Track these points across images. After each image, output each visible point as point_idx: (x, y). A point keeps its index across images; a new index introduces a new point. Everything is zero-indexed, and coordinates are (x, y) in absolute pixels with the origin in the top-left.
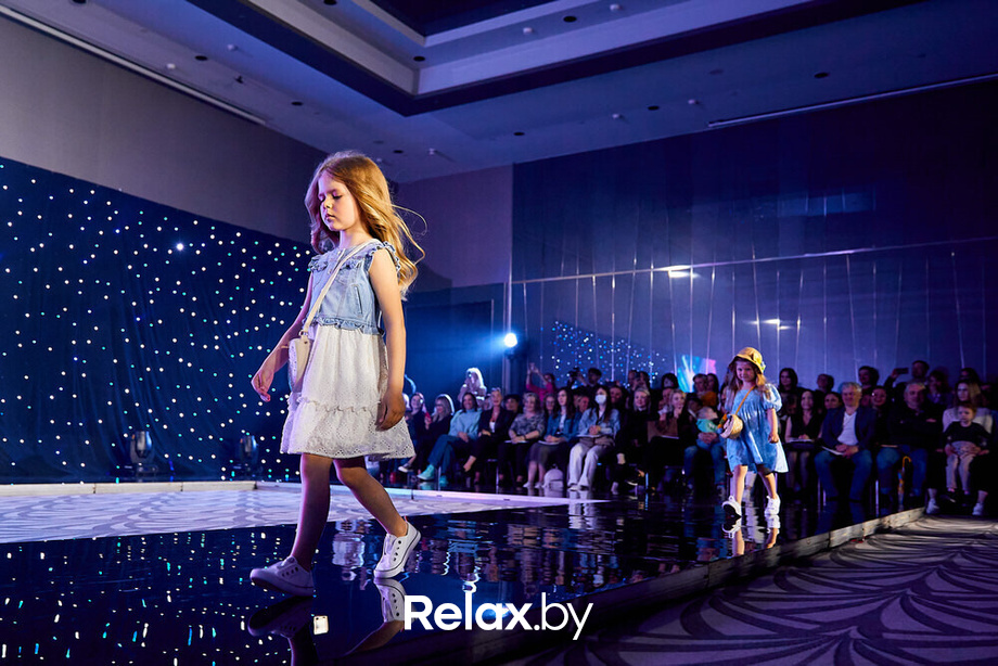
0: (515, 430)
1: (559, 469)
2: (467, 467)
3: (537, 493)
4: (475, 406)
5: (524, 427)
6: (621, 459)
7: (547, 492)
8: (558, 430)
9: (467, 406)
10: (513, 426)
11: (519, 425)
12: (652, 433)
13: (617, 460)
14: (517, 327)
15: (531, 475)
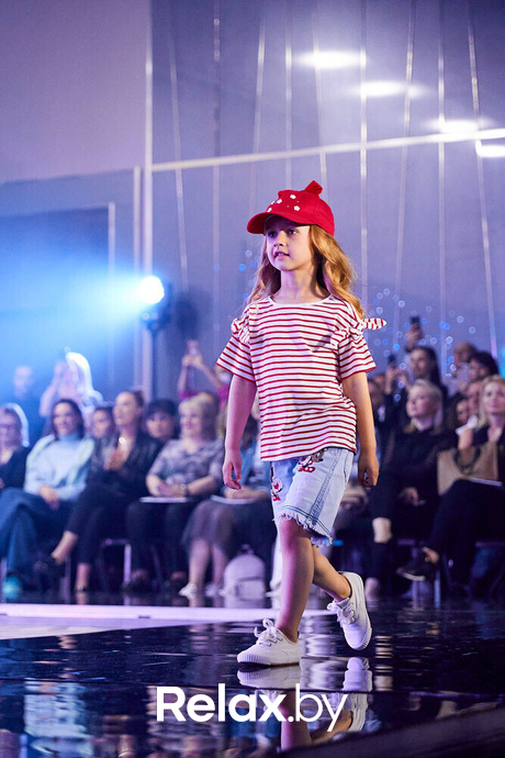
0: (162, 476)
1: (256, 554)
2: (59, 553)
3: (208, 603)
4: (79, 430)
5: (182, 471)
6: (381, 529)
7: (230, 599)
8: (252, 473)
9: (62, 431)
10: (157, 467)
11: (171, 465)
12: (448, 475)
13: (371, 532)
14: (164, 260)
15: (195, 570)
